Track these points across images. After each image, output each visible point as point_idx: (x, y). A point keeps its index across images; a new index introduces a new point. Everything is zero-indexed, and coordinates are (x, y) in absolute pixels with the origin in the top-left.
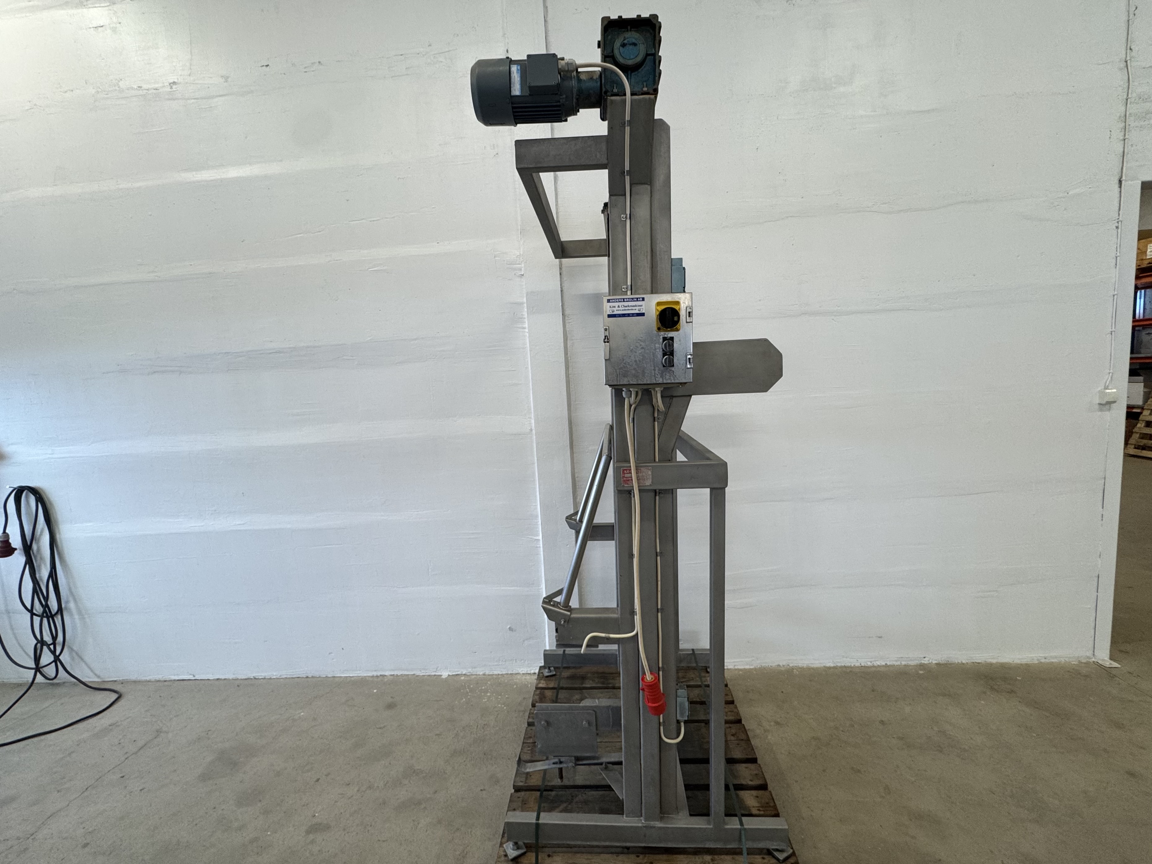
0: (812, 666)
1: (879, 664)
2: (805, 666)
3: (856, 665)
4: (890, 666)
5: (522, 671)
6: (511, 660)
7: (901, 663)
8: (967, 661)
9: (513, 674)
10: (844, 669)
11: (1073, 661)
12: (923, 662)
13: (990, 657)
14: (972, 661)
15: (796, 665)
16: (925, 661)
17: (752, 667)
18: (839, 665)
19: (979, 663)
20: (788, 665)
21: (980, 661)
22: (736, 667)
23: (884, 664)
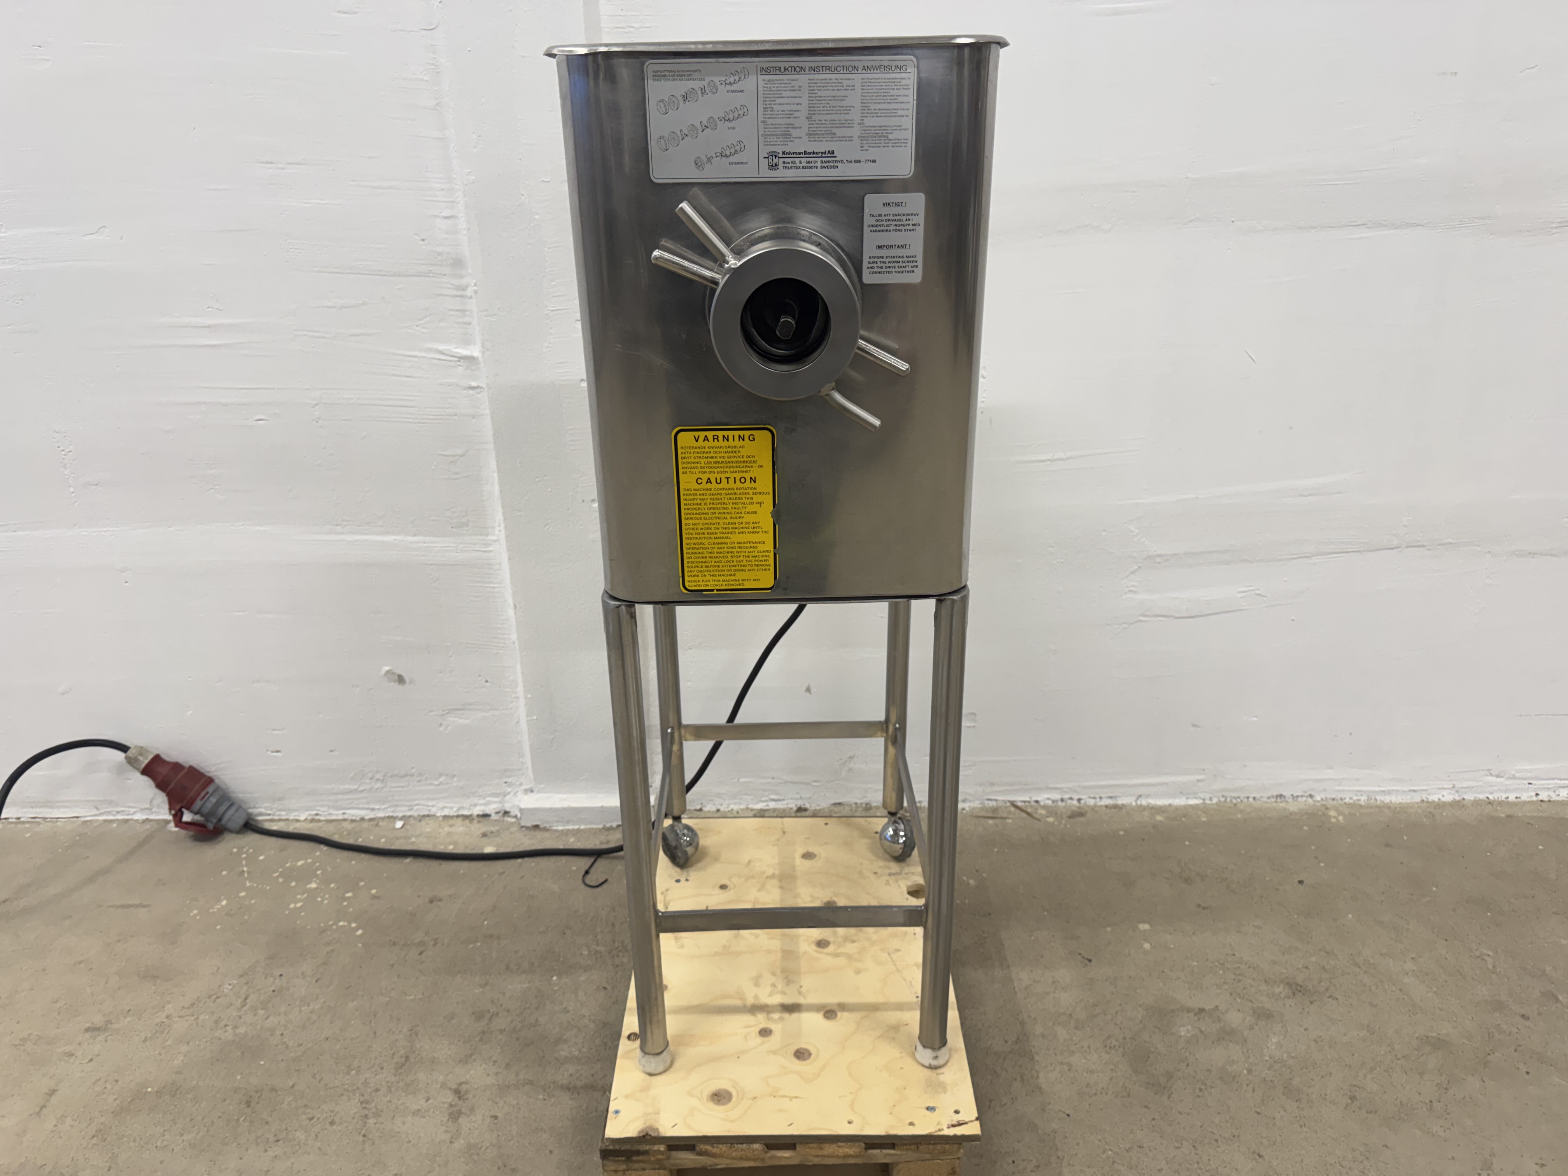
0: (1387, 799)
2: (1363, 799)
3: (1525, 797)
5: (443, 808)
6: (406, 775)
10: (1488, 809)
15: (1334, 796)
17: (1192, 802)
18: (1470, 797)
20: (1311, 796)
22: (1144, 802)
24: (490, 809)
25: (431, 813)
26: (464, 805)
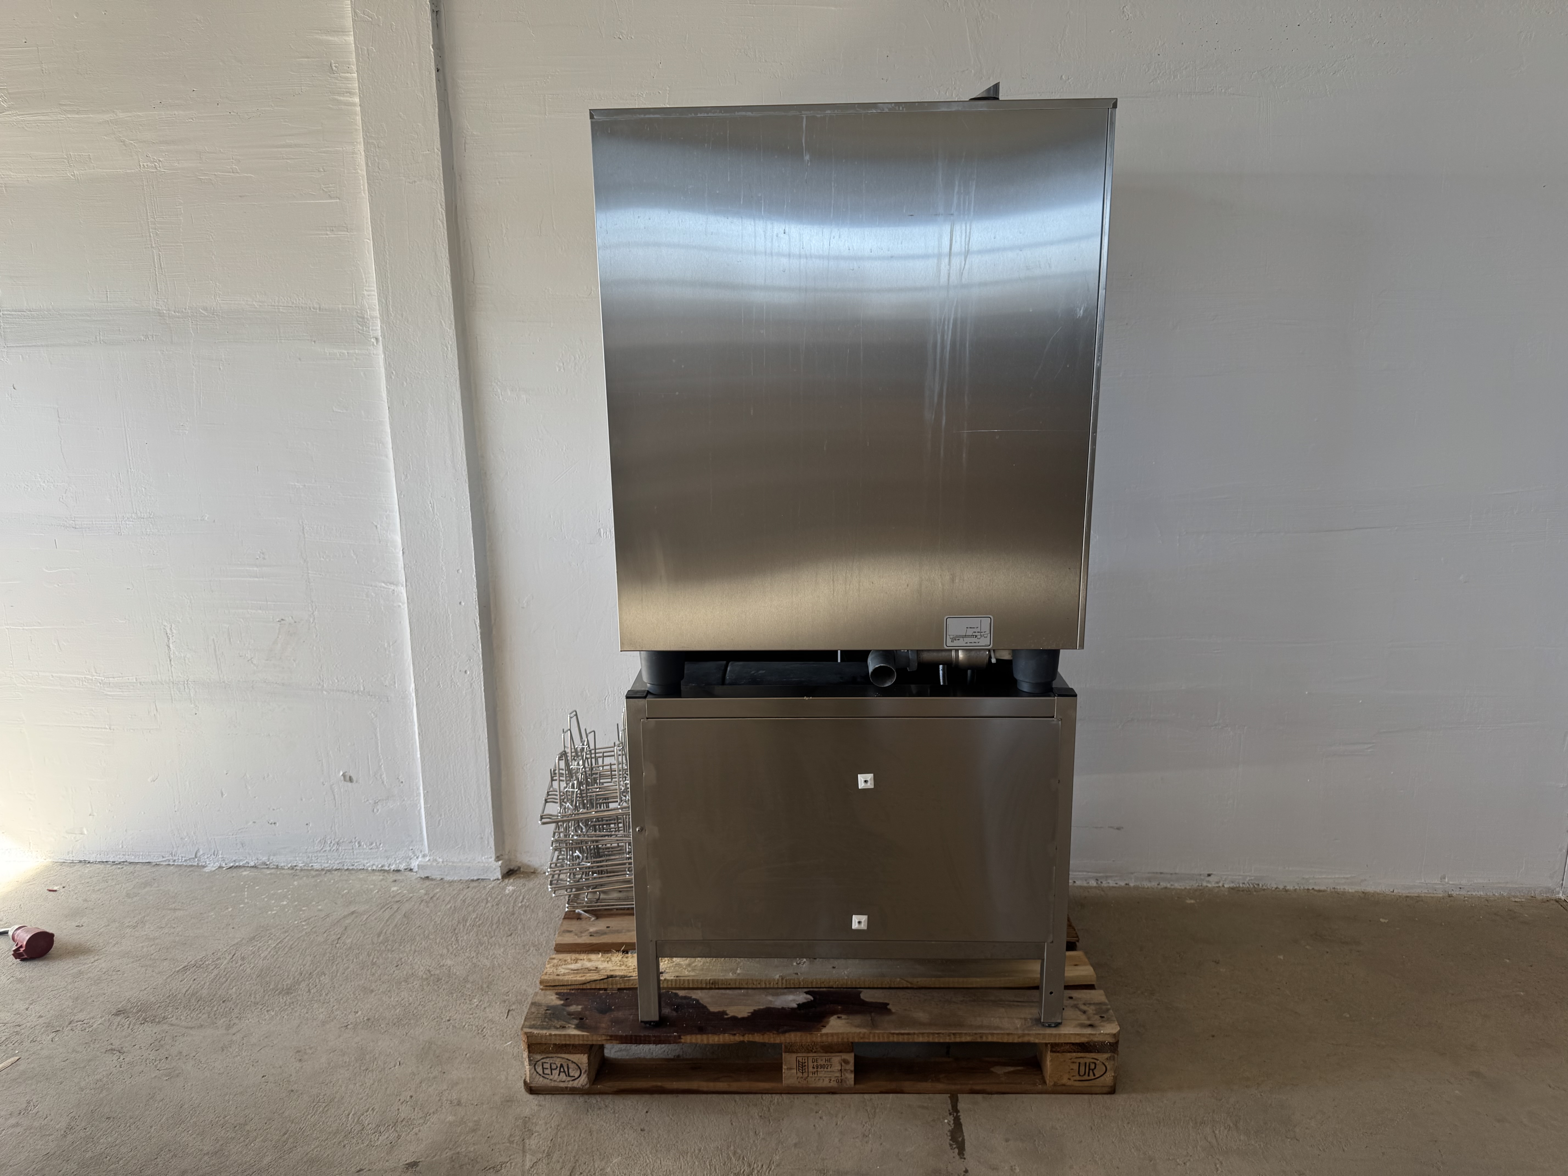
1: (1112, 883)
4: (1136, 888)
5: (373, 865)
6: (351, 842)
7: (1158, 885)
8: (1296, 887)
9: (353, 869)
11: (1515, 897)
12: (1205, 884)
13: (1343, 881)
14: (1306, 888)
16: (1211, 883)
19: (1319, 891)
21: (1323, 888)
23: (1122, 884)
24: (402, 867)
25: (365, 868)
26: (386, 863)
